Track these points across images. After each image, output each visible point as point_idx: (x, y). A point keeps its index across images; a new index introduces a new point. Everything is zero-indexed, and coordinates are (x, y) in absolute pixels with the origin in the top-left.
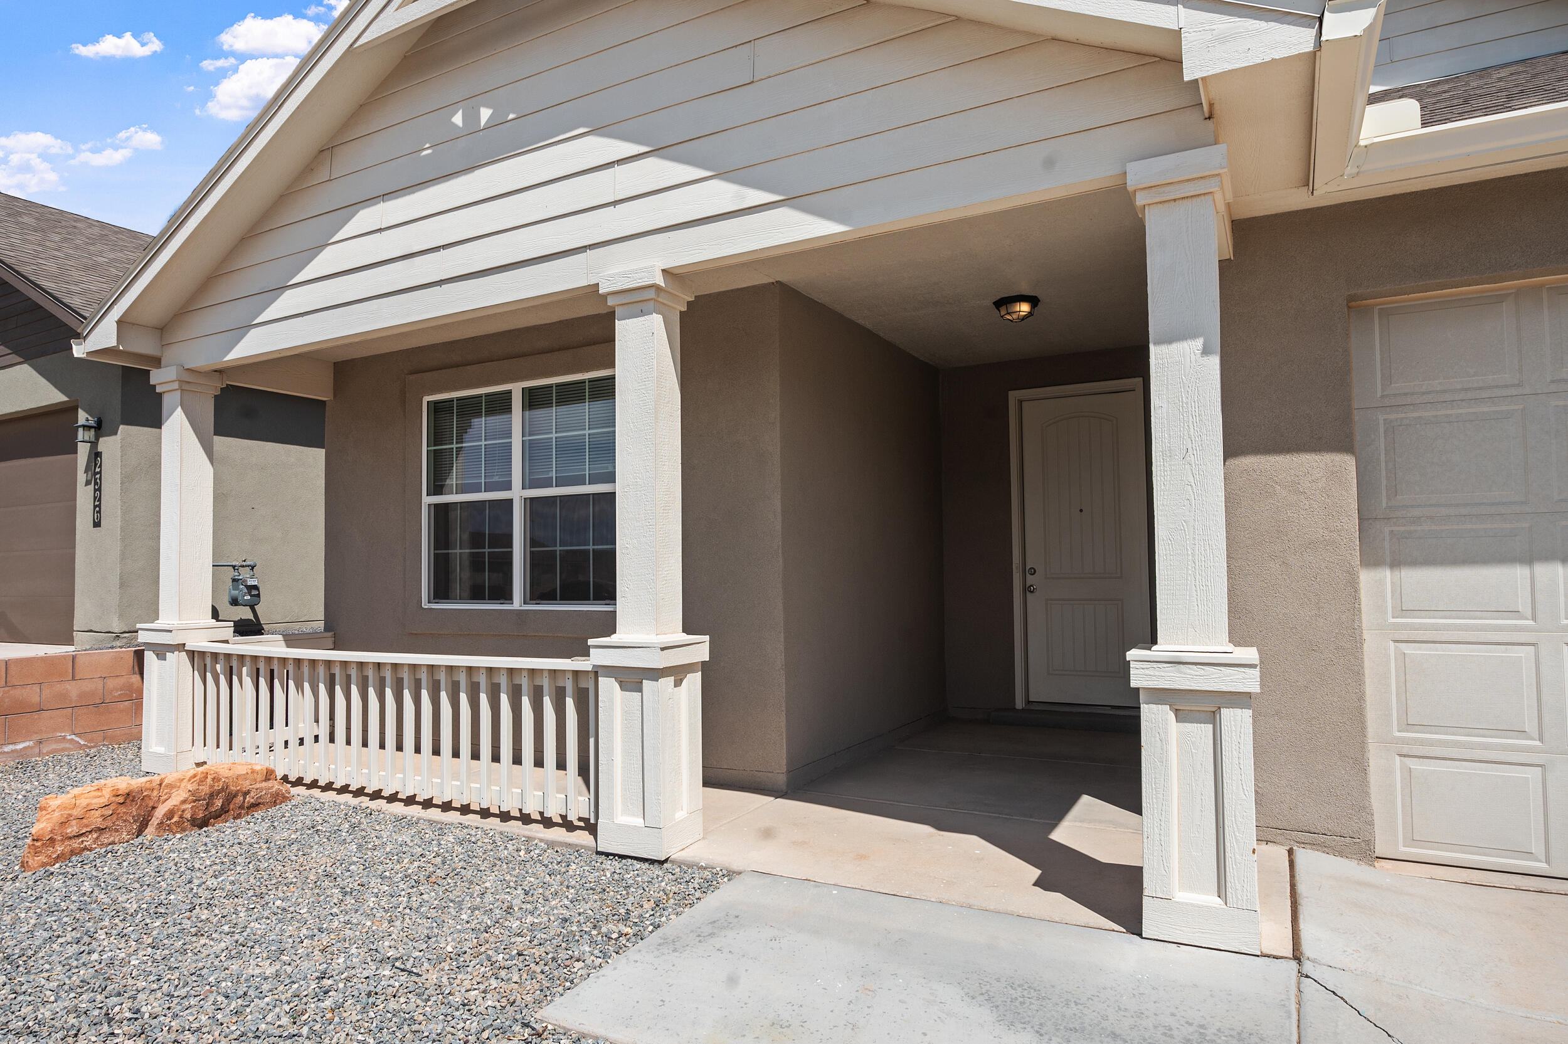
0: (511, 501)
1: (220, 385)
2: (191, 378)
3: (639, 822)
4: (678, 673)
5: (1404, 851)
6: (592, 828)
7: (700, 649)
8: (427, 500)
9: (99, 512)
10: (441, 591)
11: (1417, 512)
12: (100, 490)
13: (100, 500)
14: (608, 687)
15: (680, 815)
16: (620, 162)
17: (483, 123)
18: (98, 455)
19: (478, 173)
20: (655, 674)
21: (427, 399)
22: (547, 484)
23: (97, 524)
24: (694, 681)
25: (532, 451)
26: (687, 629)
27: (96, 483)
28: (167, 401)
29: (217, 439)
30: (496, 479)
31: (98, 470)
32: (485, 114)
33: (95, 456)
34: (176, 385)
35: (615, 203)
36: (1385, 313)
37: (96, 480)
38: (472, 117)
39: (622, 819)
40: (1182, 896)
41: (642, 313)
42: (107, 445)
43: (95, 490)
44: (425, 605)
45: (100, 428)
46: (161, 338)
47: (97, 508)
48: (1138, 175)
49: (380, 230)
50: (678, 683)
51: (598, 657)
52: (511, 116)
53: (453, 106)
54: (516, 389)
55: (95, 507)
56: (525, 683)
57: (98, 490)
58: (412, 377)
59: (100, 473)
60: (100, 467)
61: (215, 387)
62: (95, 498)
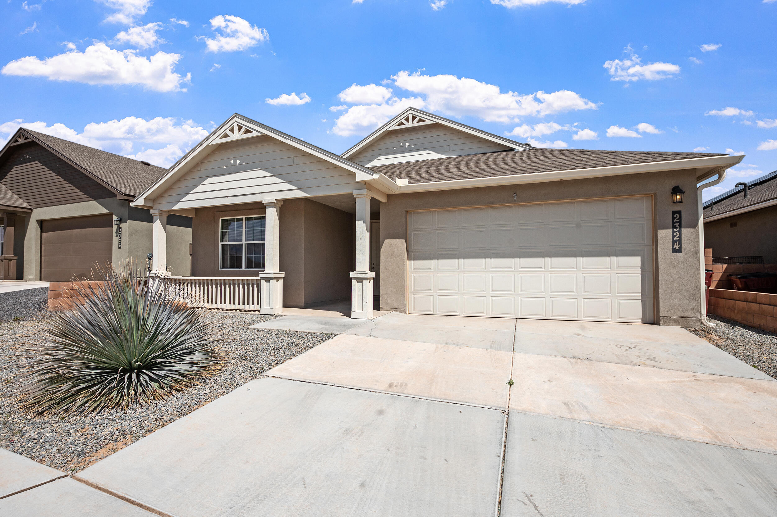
0: (242, 244)
1: (168, 214)
2: (161, 213)
3: (269, 308)
4: (278, 279)
5: (413, 312)
6: (259, 311)
7: (283, 275)
8: (221, 243)
9: (121, 244)
10: (223, 266)
11: (417, 250)
12: (121, 238)
13: (121, 241)
14: (263, 282)
15: (277, 307)
16: (267, 177)
17: (238, 163)
18: (120, 228)
19: (236, 174)
20: (272, 279)
21: (221, 219)
22: (251, 240)
23: (120, 248)
24: (281, 281)
25: (248, 233)
26: (280, 271)
27: (119, 236)
28: (154, 218)
29: (168, 227)
30: (238, 239)
31: (120, 232)
32: (238, 162)
33: (119, 229)
34: (158, 214)
35: (266, 185)
36: (414, 213)
37: (119, 235)
38: (235, 162)
39: (265, 307)
40: (357, 311)
41: (271, 208)
42: (122, 225)
43: (119, 238)
44: (220, 269)
45: (121, 221)
46: (153, 203)
47: (120, 243)
48: (355, 193)
49: (213, 183)
50: (277, 281)
51: (261, 276)
52: (244, 163)
53: (231, 159)
54: (244, 217)
55: (119, 243)
56: (246, 282)
57: (120, 238)
58: (217, 213)
59: (121, 233)
60: (121, 232)
61: (167, 214)
62: (119, 240)
